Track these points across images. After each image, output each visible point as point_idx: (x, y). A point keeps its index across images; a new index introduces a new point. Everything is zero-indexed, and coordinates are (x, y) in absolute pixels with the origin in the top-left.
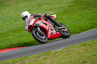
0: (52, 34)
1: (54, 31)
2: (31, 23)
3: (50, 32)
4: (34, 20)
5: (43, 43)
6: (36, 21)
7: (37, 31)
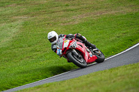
0: (89, 57)
1: (90, 53)
2: (66, 45)
4: (69, 41)
5: (82, 67)
7: (73, 54)
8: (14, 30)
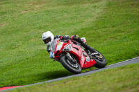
3: (83, 59)
4: (62, 43)
6: (64, 45)
8: (98, 11)
